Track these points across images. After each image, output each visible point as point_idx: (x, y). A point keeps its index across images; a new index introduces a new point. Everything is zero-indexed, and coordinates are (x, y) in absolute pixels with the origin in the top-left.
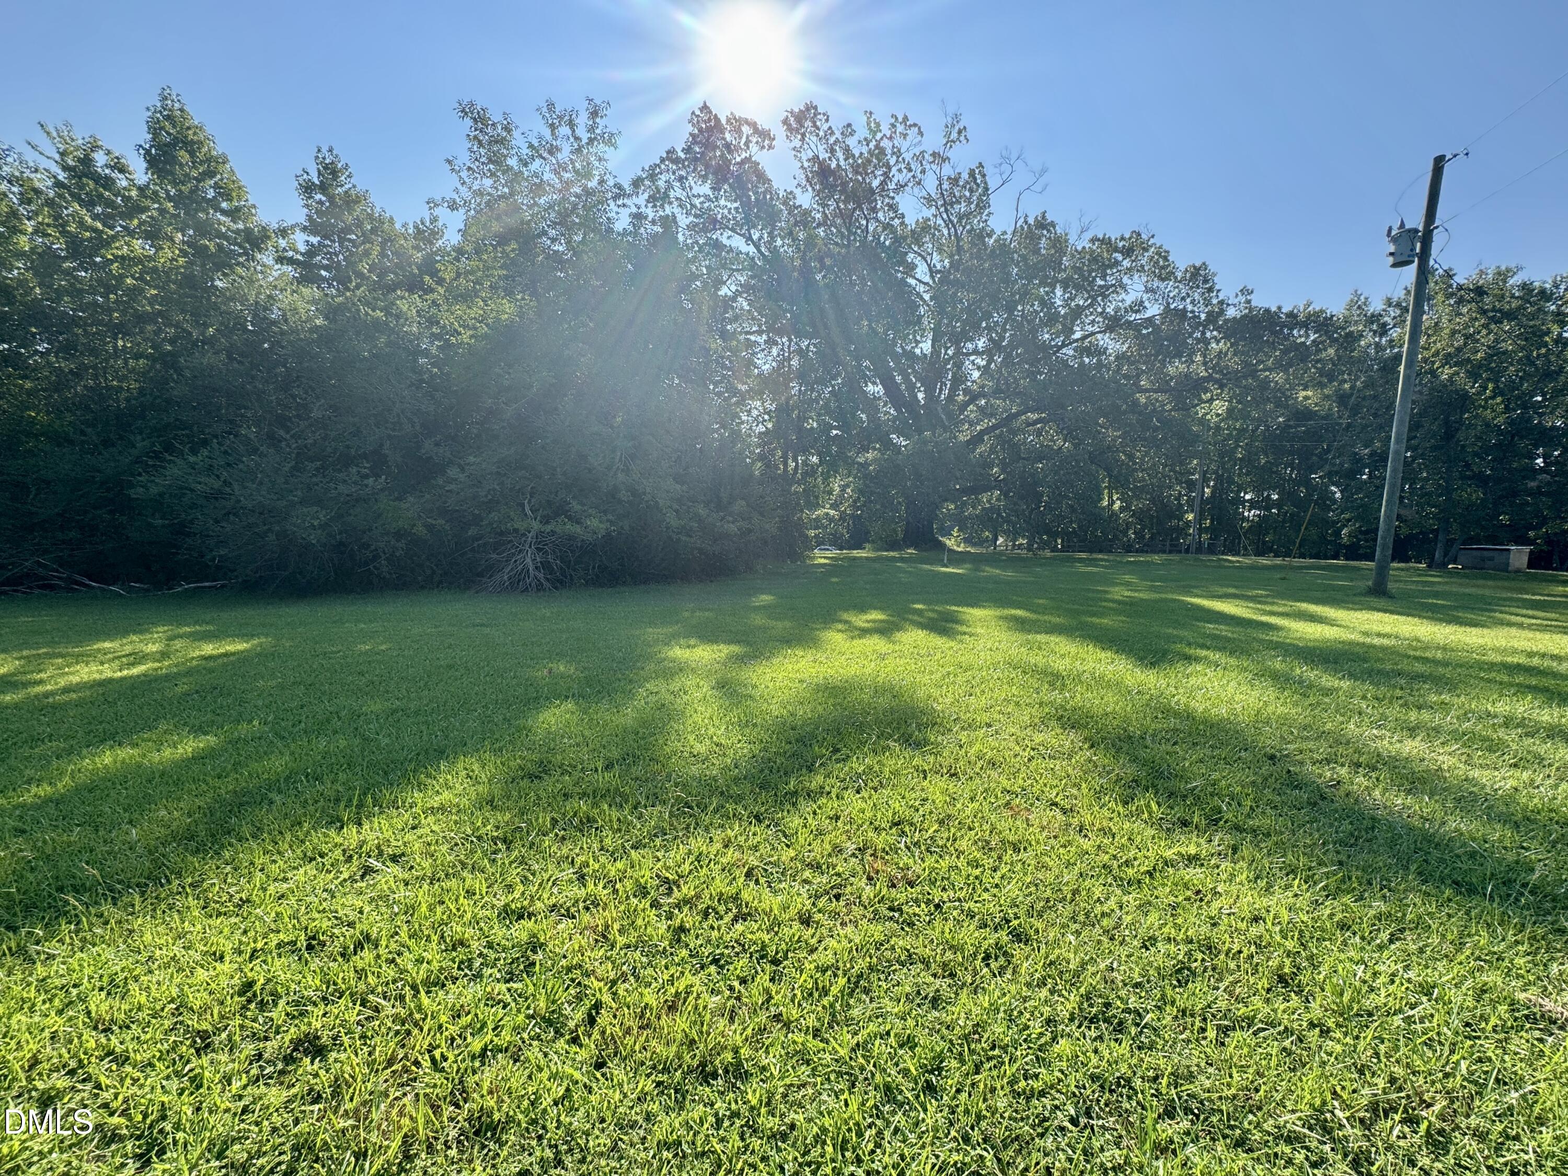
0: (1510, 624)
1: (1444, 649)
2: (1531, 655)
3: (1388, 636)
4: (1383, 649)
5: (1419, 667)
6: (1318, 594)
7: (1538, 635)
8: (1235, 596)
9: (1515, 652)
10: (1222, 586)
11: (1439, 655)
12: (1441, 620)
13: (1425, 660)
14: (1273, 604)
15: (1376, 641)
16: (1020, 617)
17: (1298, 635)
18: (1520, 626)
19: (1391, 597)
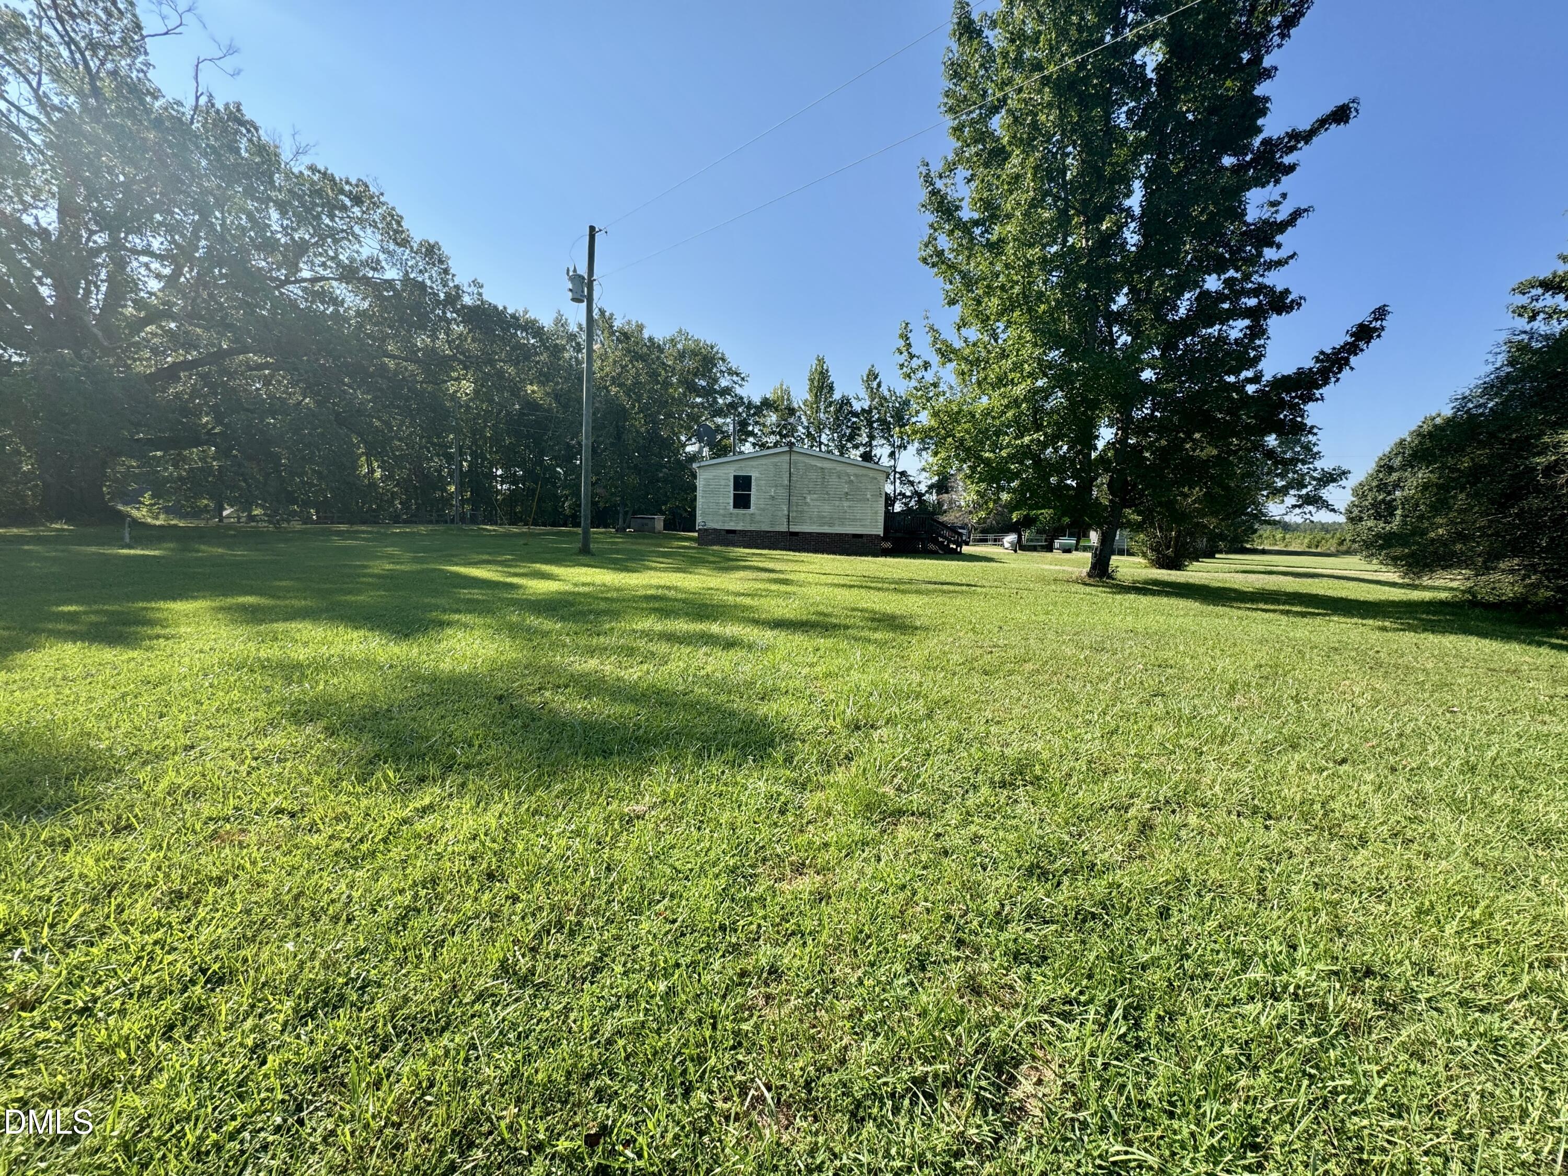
0: (651, 569)
1: (618, 590)
2: (658, 587)
3: (588, 584)
4: (585, 595)
5: (603, 605)
6: (548, 556)
7: (663, 574)
8: (488, 562)
9: (651, 587)
10: (478, 553)
11: (615, 595)
12: (618, 569)
13: (607, 599)
14: (516, 566)
15: (582, 589)
16: (251, 606)
17: (531, 591)
18: (655, 569)
19: (593, 555)
